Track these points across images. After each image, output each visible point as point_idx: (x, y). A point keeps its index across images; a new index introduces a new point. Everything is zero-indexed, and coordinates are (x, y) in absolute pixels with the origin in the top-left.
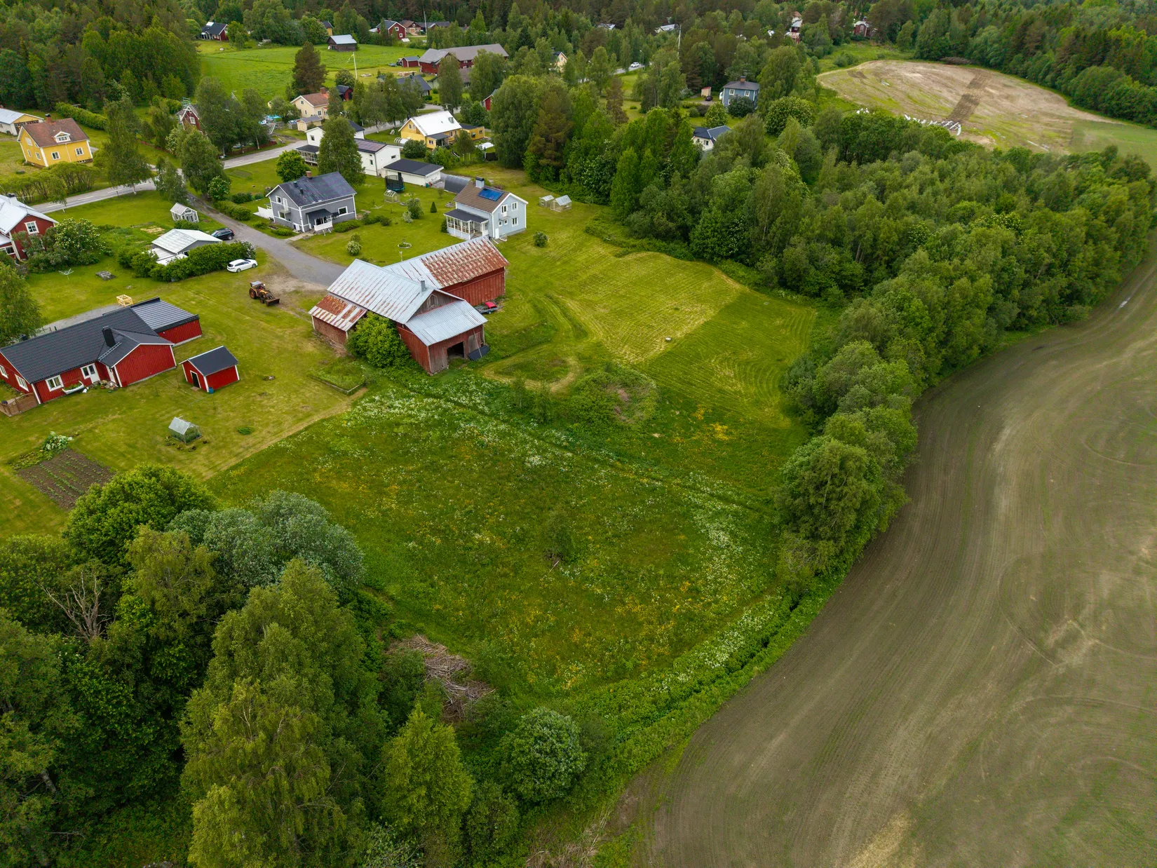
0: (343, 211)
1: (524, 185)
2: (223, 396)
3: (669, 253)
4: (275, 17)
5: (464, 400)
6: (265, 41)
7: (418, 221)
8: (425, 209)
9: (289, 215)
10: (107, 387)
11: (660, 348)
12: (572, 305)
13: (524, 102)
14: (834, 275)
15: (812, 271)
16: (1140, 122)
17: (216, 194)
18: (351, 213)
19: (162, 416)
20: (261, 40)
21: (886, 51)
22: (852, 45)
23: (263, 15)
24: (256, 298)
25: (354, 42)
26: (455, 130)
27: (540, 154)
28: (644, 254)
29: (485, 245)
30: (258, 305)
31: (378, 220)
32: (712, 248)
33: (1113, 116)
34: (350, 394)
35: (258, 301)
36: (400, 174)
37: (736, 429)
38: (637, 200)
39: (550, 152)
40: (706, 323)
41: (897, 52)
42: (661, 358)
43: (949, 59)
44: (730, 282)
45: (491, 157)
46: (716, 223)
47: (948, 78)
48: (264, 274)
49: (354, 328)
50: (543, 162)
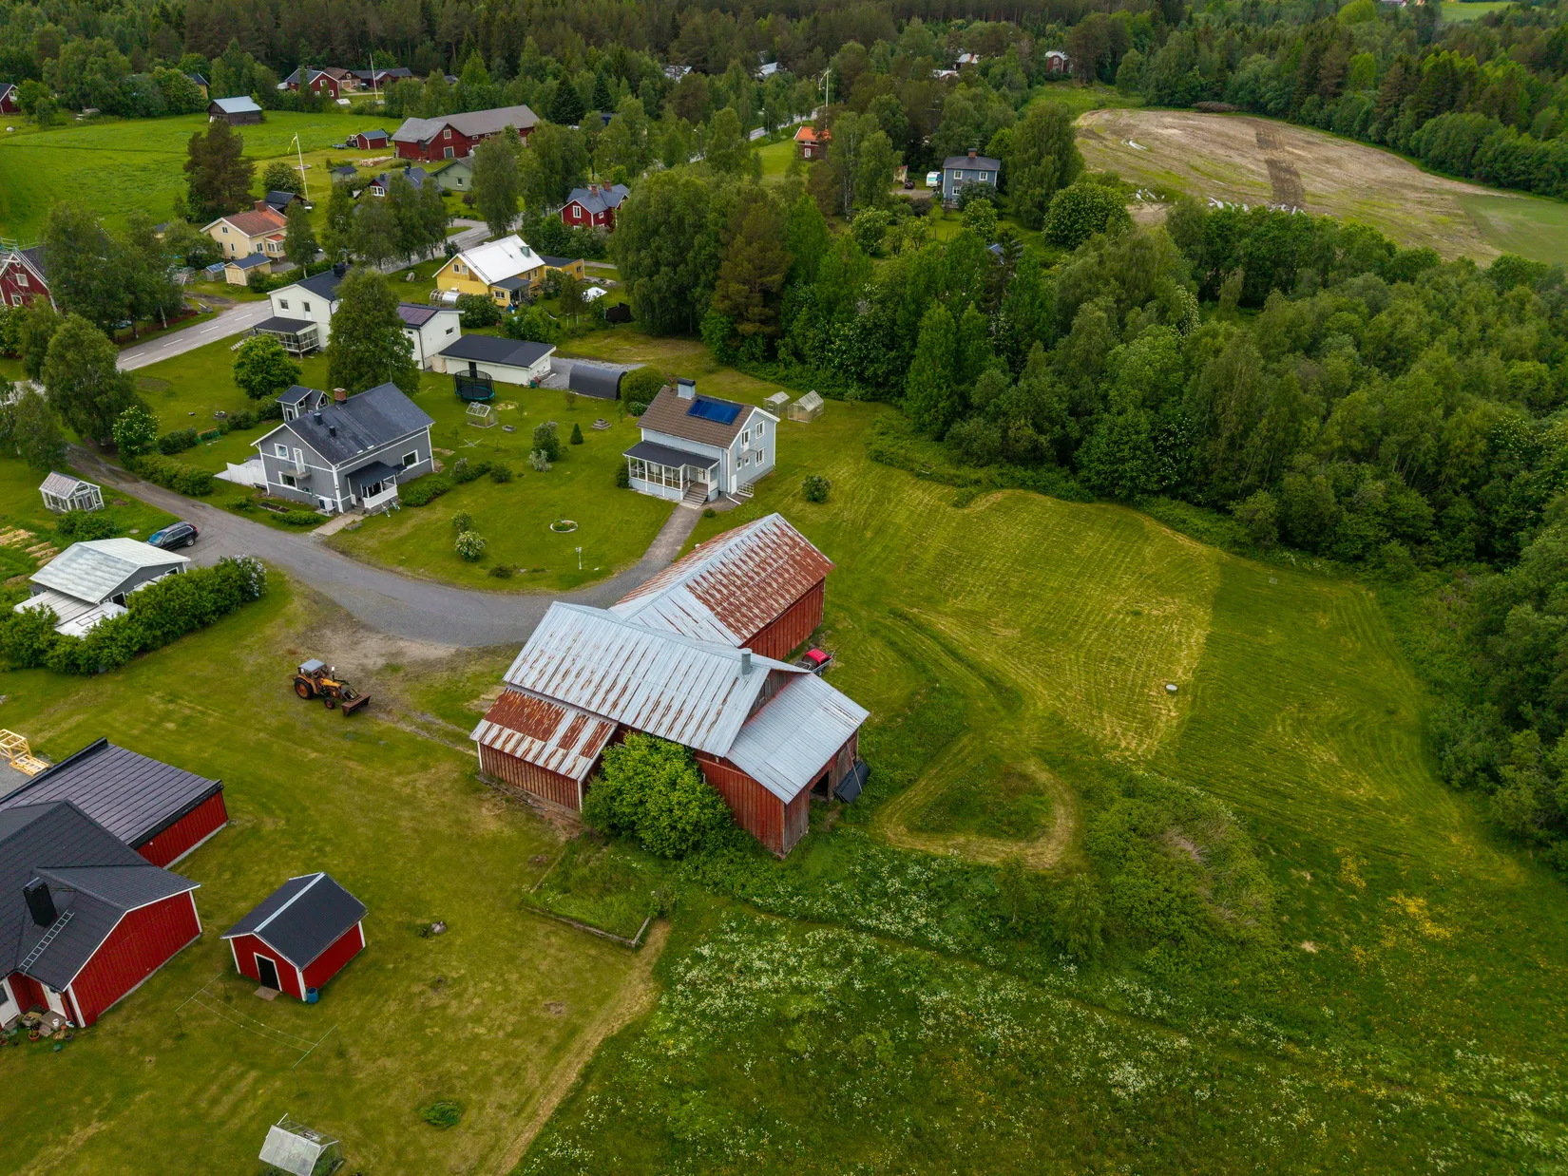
0: (410, 459)
1: (710, 372)
2: (345, 1007)
3: (1044, 490)
4: (107, 71)
5: (890, 922)
6: (88, 111)
7: (560, 466)
8: (563, 438)
9: (308, 479)
10: (45, 1032)
11: (1169, 714)
12: (945, 625)
13: (690, 219)
14: (1379, 519)
15: (1346, 517)
16: (1544, 193)
17: (132, 443)
18: (425, 460)
19: (214, 1102)
20: (80, 110)
21: (1103, 96)
22: (1048, 88)
23: (82, 66)
24: (311, 696)
25: (256, 107)
26: (534, 270)
27: (738, 314)
28: (997, 496)
29: (785, 534)
30: (322, 716)
31: (483, 470)
32: (1132, 479)
33: (1500, 185)
34: (638, 948)
35: (318, 704)
36: (472, 366)
37: (1442, 902)
38: (964, 397)
39: (757, 310)
40: (1211, 640)
41: (1117, 97)
42: (1187, 735)
43: (1205, 104)
44: (1182, 540)
45: (615, 317)
46: (1138, 433)
47: (1219, 134)
48: (300, 628)
49: (596, 769)
50: (747, 328)
